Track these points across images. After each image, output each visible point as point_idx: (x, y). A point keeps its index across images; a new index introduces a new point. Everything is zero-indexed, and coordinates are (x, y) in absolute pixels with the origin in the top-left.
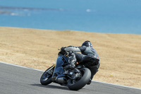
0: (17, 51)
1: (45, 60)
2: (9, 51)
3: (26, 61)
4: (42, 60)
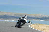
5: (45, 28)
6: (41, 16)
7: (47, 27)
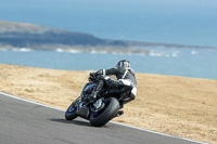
0: (157, 111)
1: (199, 125)
2: (143, 110)
3: (169, 126)
4: (193, 125)
5: (33, 82)
6: (14, 29)
7: (45, 79)
